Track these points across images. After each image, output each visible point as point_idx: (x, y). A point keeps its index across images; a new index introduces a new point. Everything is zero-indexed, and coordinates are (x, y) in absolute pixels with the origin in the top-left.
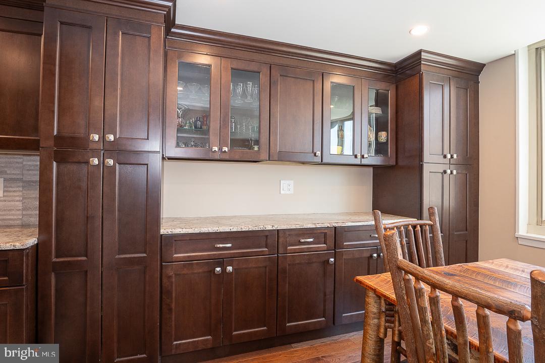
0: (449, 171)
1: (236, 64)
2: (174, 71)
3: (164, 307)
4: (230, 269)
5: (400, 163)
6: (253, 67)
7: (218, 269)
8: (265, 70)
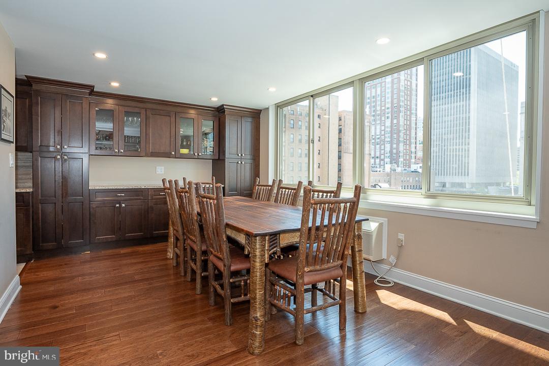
0: (239, 162)
1: (127, 109)
2: (93, 113)
3: (91, 221)
4: (123, 205)
5: (221, 158)
6: (137, 110)
7: (117, 205)
8: (143, 111)
